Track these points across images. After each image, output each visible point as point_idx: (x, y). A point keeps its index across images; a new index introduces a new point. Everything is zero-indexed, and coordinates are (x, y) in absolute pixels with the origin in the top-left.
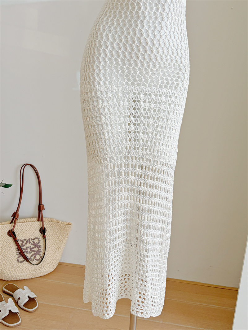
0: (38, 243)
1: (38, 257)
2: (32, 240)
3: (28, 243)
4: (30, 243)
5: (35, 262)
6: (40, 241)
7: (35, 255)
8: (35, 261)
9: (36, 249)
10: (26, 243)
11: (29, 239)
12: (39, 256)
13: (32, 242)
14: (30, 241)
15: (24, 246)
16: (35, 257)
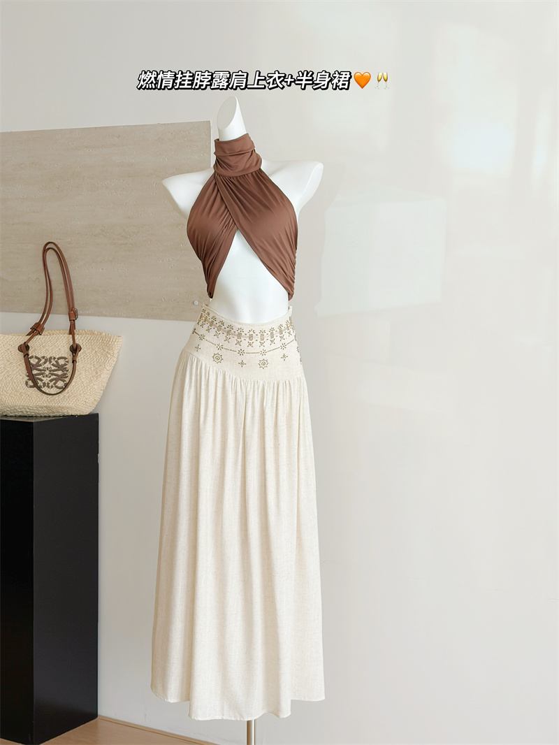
0: (65, 365)
1: (60, 384)
2: (54, 358)
3: (48, 363)
4: (50, 362)
5: (54, 391)
6: (68, 362)
7: (57, 380)
8: (55, 388)
9: (60, 373)
10: (45, 363)
11: (51, 358)
12: (62, 382)
13: (54, 362)
14: (52, 360)
15: (41, 365)
16: (55, 384)
